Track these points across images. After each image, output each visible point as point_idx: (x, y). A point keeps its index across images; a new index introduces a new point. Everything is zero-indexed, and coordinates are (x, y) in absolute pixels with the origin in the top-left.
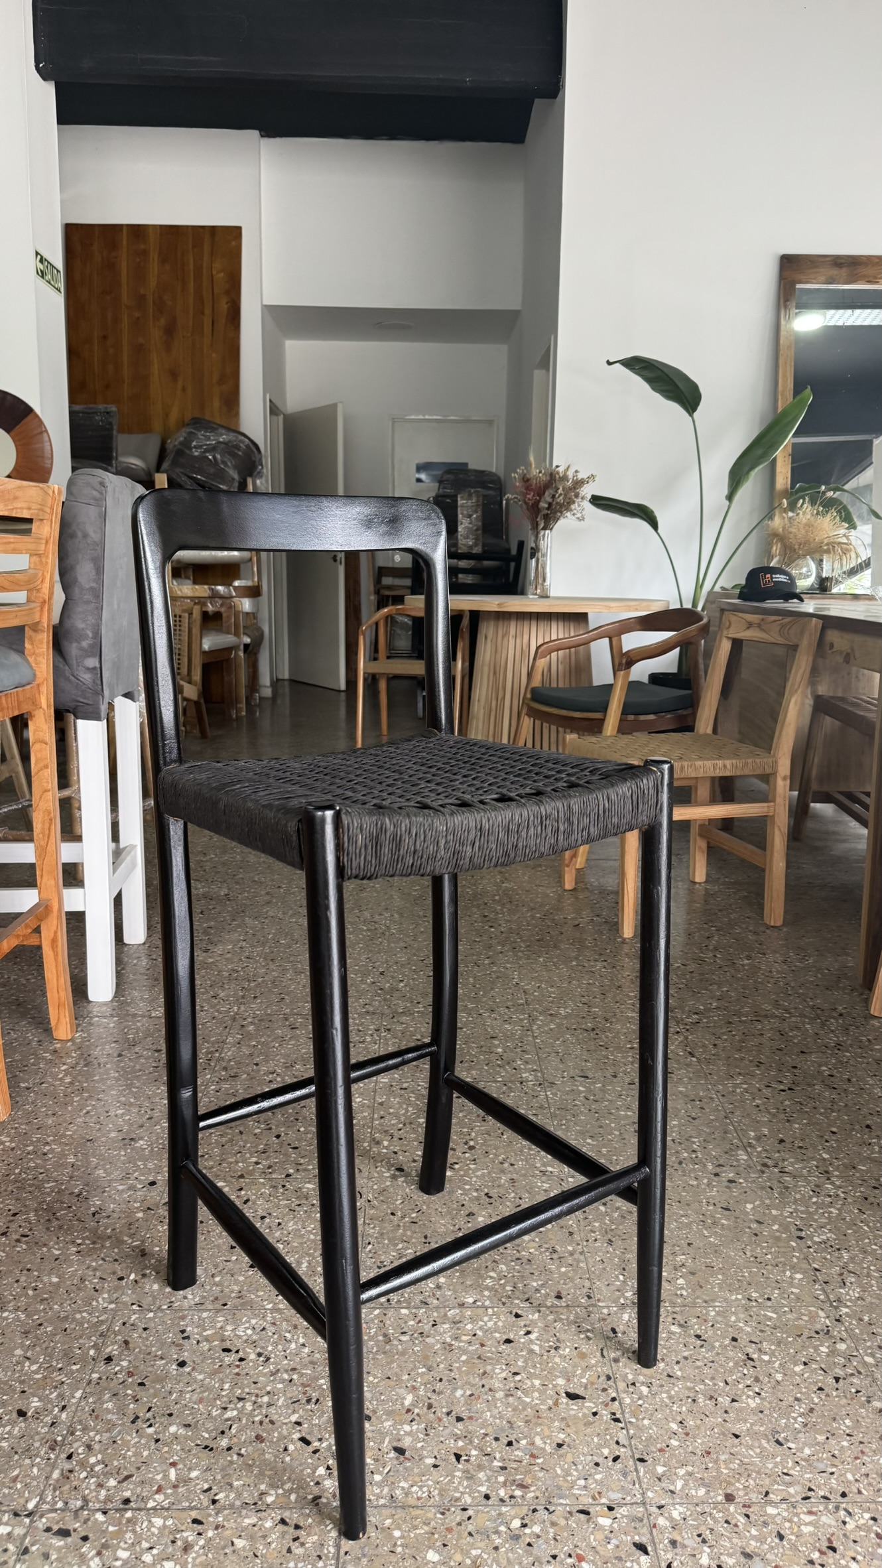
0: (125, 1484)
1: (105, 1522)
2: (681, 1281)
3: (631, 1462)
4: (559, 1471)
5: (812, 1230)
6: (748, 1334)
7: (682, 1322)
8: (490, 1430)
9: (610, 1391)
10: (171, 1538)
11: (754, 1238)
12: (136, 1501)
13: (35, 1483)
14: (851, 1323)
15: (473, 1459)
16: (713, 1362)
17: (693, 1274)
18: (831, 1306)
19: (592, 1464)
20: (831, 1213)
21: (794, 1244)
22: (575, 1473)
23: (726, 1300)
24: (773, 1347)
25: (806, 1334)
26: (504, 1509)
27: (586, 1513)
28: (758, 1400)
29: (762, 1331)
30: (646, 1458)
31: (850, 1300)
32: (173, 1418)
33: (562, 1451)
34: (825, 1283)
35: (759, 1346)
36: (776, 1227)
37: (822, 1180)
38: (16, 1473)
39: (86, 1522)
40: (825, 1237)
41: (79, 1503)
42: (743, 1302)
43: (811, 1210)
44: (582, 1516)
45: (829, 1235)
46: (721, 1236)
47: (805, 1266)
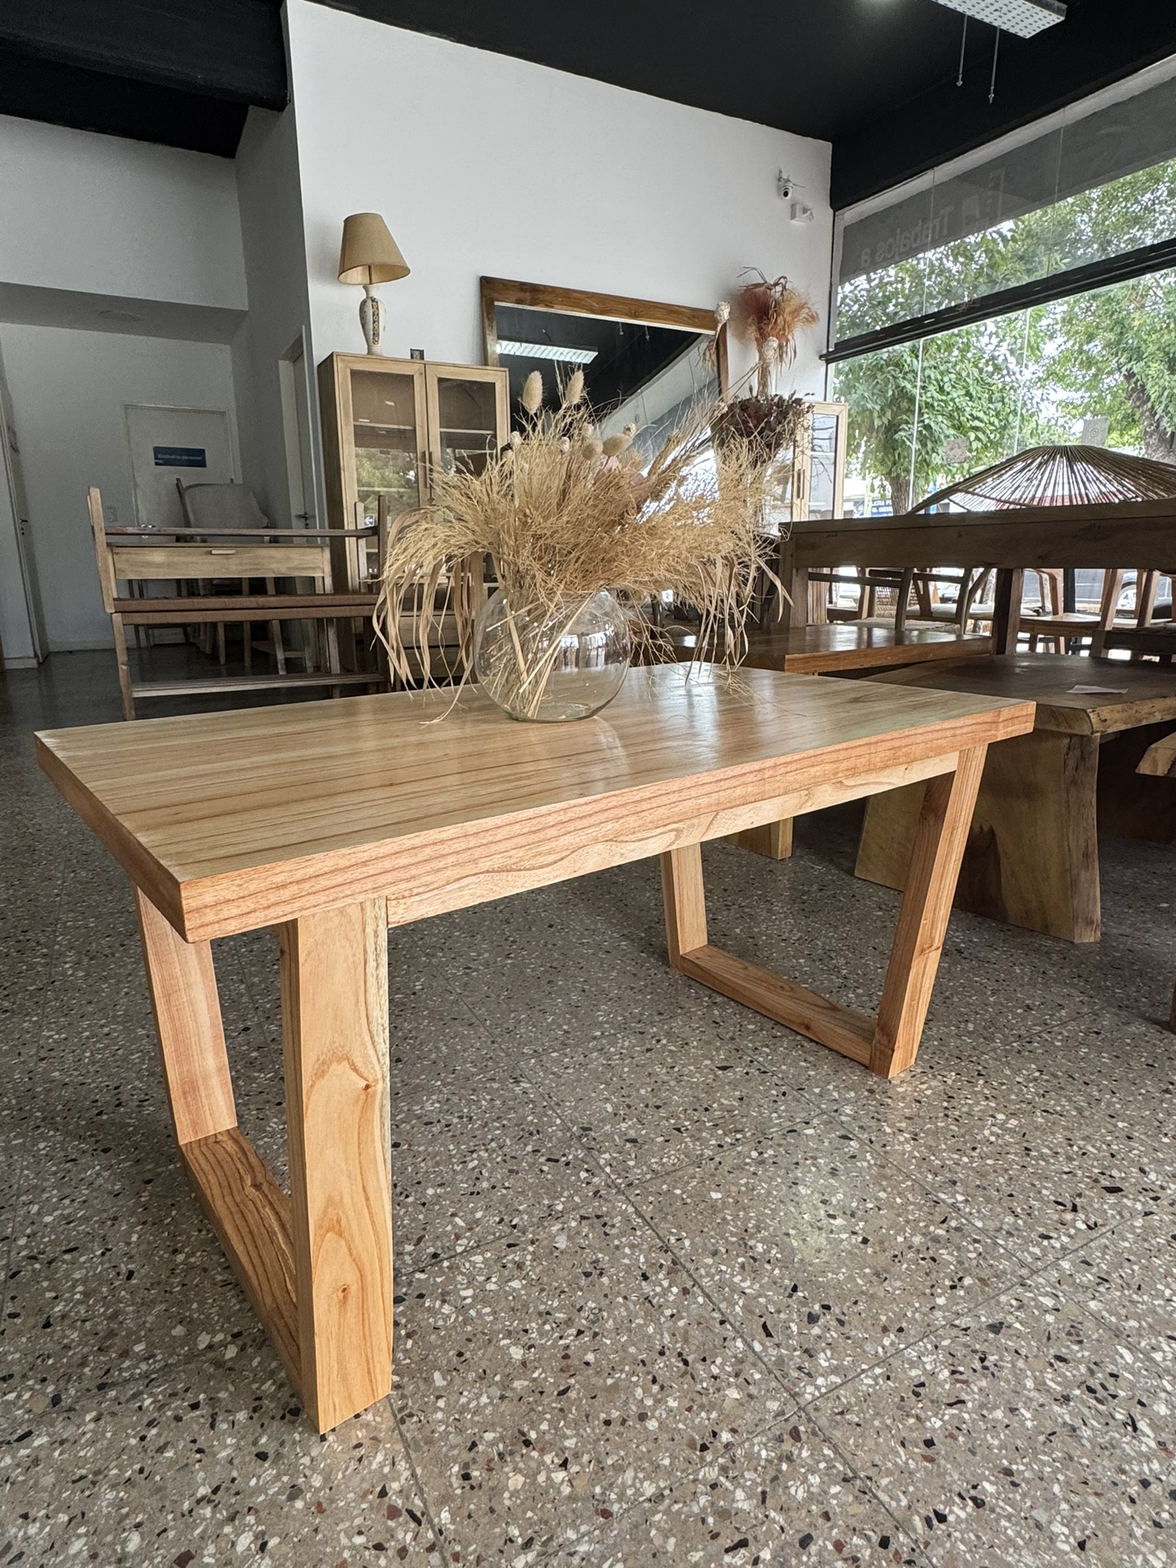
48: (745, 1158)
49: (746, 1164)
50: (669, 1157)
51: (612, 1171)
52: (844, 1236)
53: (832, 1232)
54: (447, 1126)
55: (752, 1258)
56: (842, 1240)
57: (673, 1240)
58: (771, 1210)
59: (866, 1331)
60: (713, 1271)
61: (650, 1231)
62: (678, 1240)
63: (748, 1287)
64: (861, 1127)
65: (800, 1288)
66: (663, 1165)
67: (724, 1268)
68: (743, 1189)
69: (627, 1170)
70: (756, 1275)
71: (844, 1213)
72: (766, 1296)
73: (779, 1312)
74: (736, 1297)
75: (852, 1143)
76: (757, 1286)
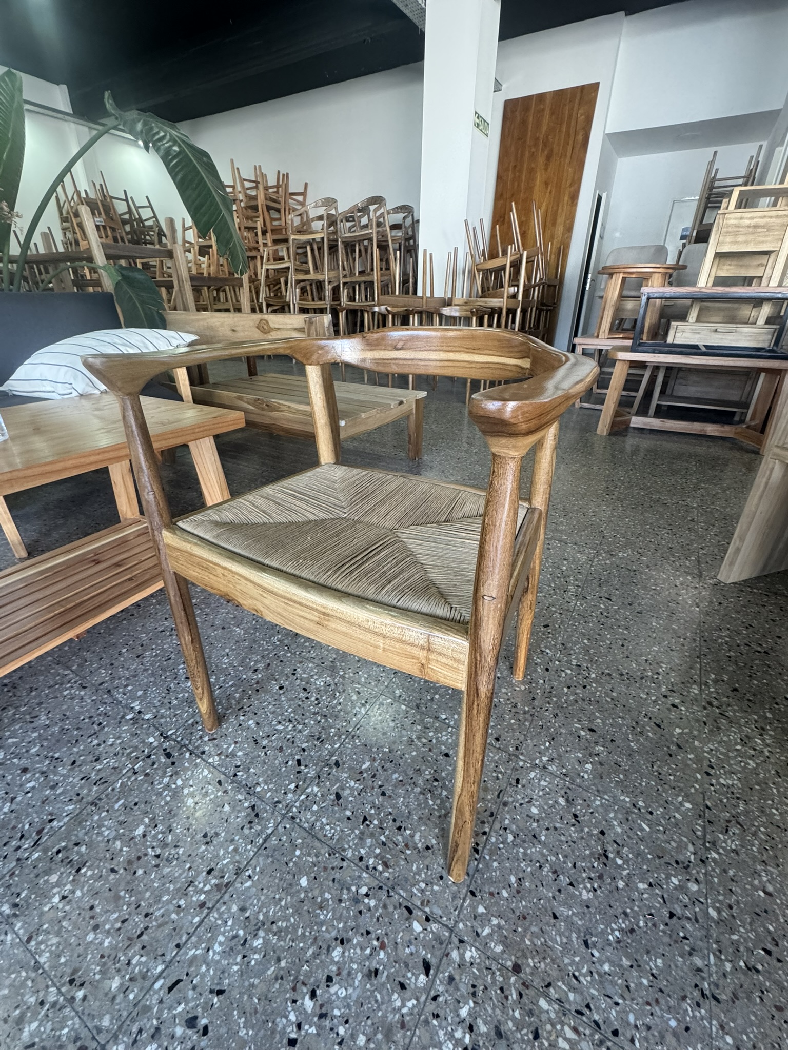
2: (589, 766)
3: (464, 891)
4: (414, 868)
5: (722, 771)
6: (616, 833)
7: (570, 799)
8: (394, 812)
9: (486, 825)
11: (667, 757)
14: (713, 870)
15: (372, 826)
16: (574, 842)
17: (601, 764)
18: (704, 845)
19: (438, 875)
20: (749, 764)
21: (699, 776)
22: (423, 876)
23: (614, 797)
24: (631, 856)
25: (667, 859)
26: (365, 875)
27: (410, 911)
28: (591, 895)
29: (629, 837)
30: (477, 894)
31: (724, 848)
33: (427, 853)
34: (709, 822)
35: (620, 848)
36: (691, 756)
37: (755, 733)
40: (730, 783)
42: (628, 805)
43: (731, 754)
44: (406, 912)
45: (735, 782)
46: (642, 744)
47: (700, 800)
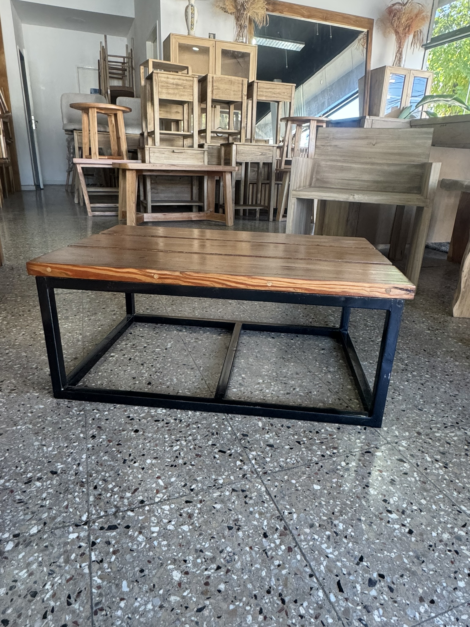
0: (136, 493)
1: (135, 516)
10: (178, 513)
12: (148, 501)
13: (81, 506)
32: (145, 457)
38: (66, 503)
39: (123, 518)
41: (114, 510)
48: (337, 465)
49: (338, 469)
50: (291, 459)
51: (255, 463)
52: (397, 526)
53: (389, 522)
54: (167, 423)
55: (335, 533)
56: (395, 529)
57: (286, 513)
58: (351, 501)
59: (408, 599)
60: (309, 538)
61: (273, 505)
62: (290, 513)
63: (330, 553)
64: (412, 455)
65: (365, 559)
66: (287, 463)
67: (316, 537)
68: (334, 485)
69: (265, 463)
70: (337, 545)
71: (398, 510)
72: (342, 561)
73: (349, 574)
74: (322, 559)
75: (405, 464)
76: (336, 553)
